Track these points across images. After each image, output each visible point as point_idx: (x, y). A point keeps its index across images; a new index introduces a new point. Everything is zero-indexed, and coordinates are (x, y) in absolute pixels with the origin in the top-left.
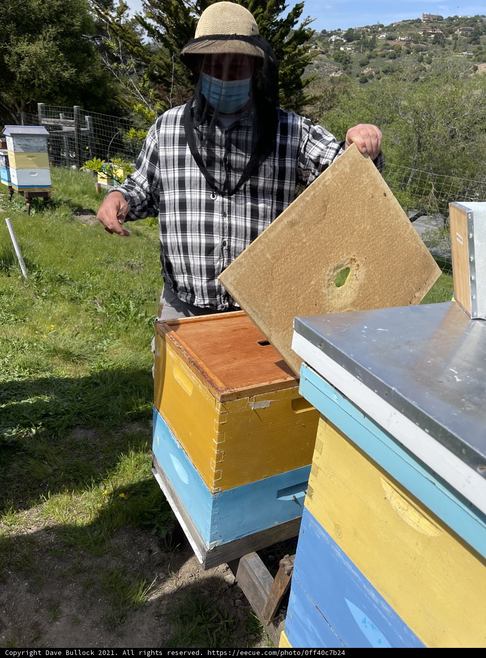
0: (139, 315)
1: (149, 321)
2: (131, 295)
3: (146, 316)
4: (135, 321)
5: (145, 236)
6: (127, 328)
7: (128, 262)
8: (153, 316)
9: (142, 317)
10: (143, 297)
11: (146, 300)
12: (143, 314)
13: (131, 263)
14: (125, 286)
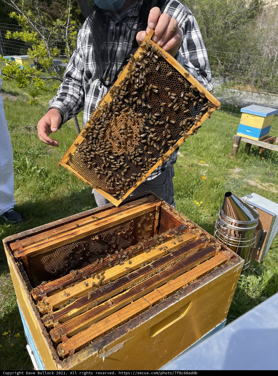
0: (33, 168)
1: (41, 172)
2: (28, 152)
3: (38, 169)
4: (30, 172)
5: (40, 105)
6: (24, 179)
7: (27, 126)
8: (42, 168)
9: (35, 169)
10: (37, 153)
11: (38, 154)
12: (36, 167)
13: (29, 127)
14: (24, 145)
